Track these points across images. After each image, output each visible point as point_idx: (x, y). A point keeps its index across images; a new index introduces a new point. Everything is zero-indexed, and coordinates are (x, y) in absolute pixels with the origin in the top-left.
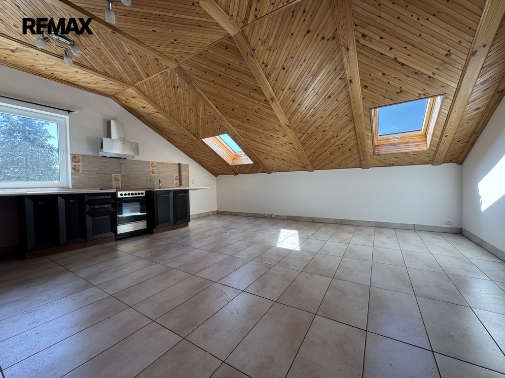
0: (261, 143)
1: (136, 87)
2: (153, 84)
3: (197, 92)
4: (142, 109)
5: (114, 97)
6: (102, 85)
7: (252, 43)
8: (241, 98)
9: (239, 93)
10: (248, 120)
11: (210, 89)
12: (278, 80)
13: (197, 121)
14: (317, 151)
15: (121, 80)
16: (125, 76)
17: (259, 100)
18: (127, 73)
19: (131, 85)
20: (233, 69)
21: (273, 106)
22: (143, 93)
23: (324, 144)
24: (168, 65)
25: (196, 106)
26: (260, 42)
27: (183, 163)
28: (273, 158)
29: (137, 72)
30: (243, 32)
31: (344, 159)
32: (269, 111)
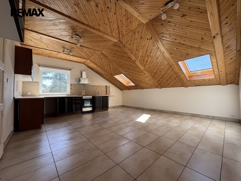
0: (136, 77)
1: (90, 60)
2: (94, 58)
3: (109, 60)
4: (92, 67)
5: (84, 63)
6: (80, 60)
7: (123, 43)
8: (124, 61)
9: (123, 59)
10: (129, 68)
11: (113, 59)
12: (136, 54)
13: (110, 70)
14: (160, 80)
15: (85, 58)
16: (86, 57)
17: (131, 61)
18: (86, 56)
19: (88, 59)
20: (119, 52)
21: (136, 63)
22: (92, 61)
23: (162, 76)
24: (98, 53)
25: (109, 64)
26: (126, 43)
27: (107, 85)
28: (143, 83)
29: (89, 56)
30: (119, 41)
31: (174, 83)
32: (135, 65)
